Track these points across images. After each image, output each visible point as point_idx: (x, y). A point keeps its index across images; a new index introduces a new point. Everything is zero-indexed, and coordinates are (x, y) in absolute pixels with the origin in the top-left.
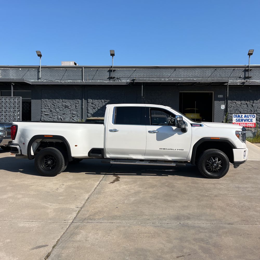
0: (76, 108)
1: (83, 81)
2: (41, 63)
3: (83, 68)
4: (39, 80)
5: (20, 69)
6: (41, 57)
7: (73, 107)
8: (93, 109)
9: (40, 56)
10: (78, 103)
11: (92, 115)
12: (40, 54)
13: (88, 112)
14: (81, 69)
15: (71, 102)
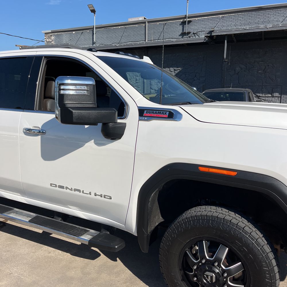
0: (137, 82)
1: (147, 41)
2: (95, 21)
3: (147, 22)
4: (94, 46)
5: (74, 32)
6: (95, 14)
7: (133, 80)
8: (157, 83)
9: (93, 11)
10: (138, 75)
11: (156, 91)
12: (92, 9)
13: (151, 88)
14: (144, 25)
15: (130, 74)
